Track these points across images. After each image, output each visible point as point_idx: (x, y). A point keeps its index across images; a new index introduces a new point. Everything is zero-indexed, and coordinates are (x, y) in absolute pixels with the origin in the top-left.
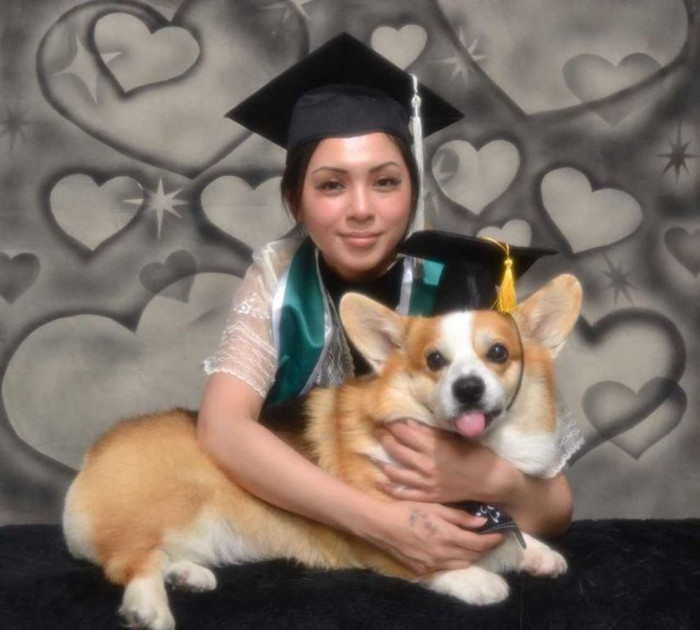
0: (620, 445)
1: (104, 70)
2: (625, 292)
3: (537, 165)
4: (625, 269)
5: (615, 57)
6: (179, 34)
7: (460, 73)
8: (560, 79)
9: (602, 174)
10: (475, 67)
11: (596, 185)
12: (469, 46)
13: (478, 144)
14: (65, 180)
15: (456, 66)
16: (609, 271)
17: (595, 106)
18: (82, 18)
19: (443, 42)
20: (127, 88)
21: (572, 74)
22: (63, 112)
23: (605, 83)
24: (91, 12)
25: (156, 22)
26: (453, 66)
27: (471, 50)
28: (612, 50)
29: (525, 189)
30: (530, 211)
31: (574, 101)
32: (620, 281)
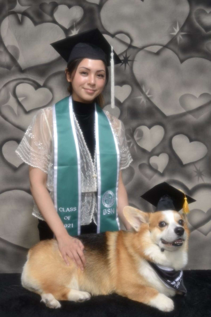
0: (200, 231)
1: (19, 104)
2: (202, 177)
3: (170, 133)
4: (201, 170)
5: (197, 95)
6: (45, 90)
7: (143, 102)
8: (178, 103)
9: (193, 136)
10: (148, 99)
11: (191, 140)
12: (146, 92)
13: (150, 127)
14: (7, 143)
15: (142, 99)
16: (196, 170)
17: (190, 112)
18: (12, 85)
19: (137, 91)
20: (28, 110)
21: (182, 101)
22: (6, 119)
23: (194, 104)
24: (15, 83)
25: (37, 86)
26: (141, 99)
27: (147, 93)
28: (197, 93)
29: (166, 143)
30: (168, 150)
31: (183, 111)
32: (200, 174)
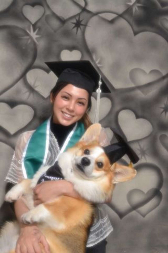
0: (138, 212)
2: (145, 157)
3: (117, 108)
4: (145, 149)
5: (148, 71)
8: (128, 76)
9: (140, 113)
11: (137, 117)
12: (96, 60)
17: (139, 87)
21: (132, 75)
23: (144, 80)
27: (97, 62)
28: (147, 68)
29: (113, 117)
30: (114, 125)
31: (132, 85)
32: (143, 153)
